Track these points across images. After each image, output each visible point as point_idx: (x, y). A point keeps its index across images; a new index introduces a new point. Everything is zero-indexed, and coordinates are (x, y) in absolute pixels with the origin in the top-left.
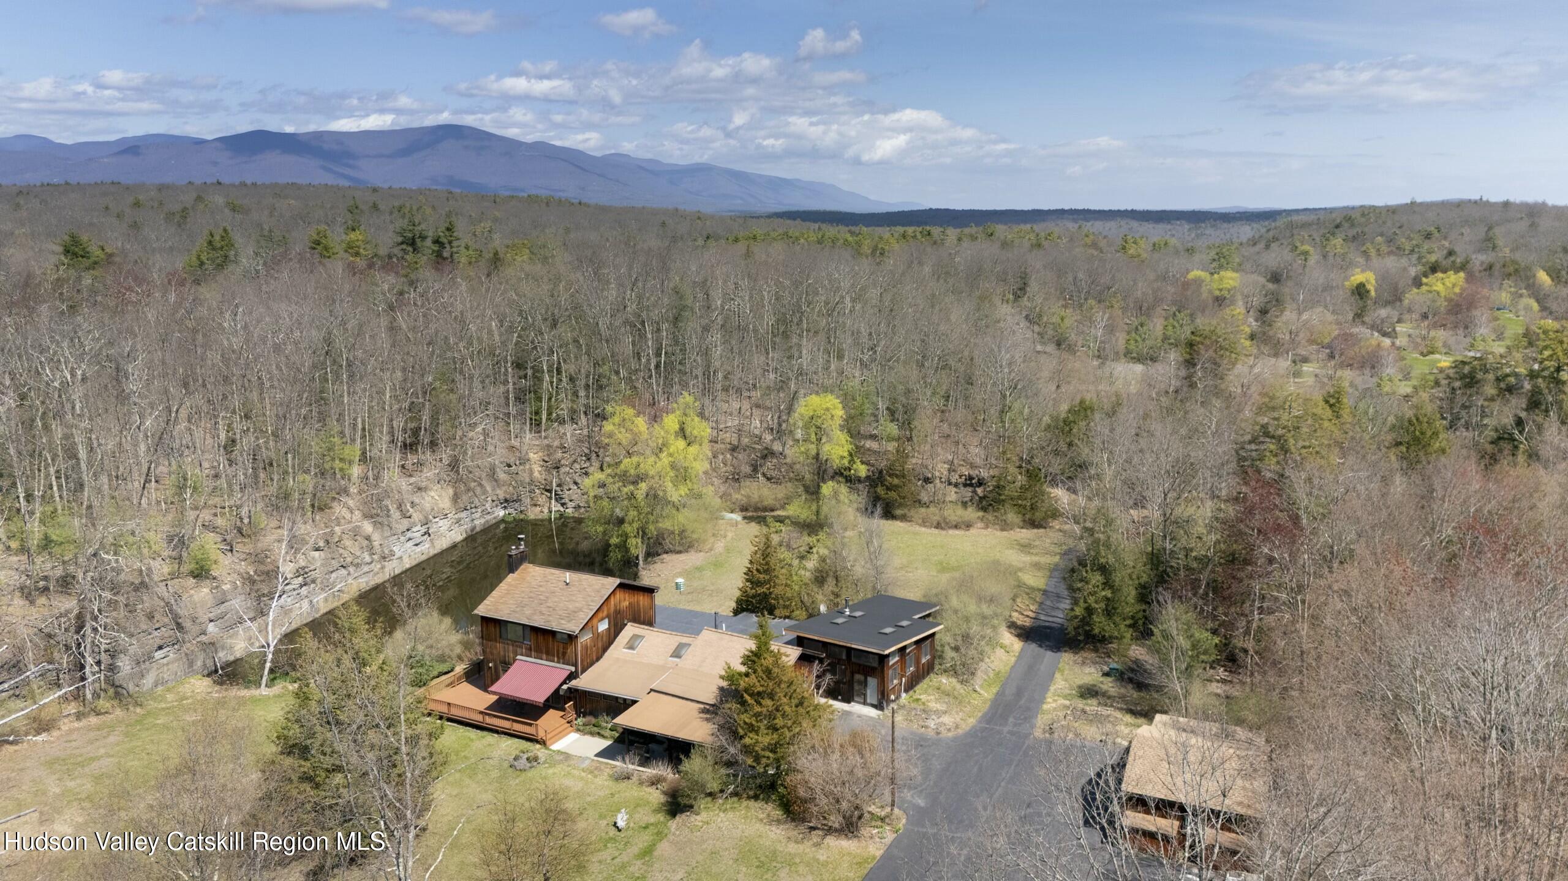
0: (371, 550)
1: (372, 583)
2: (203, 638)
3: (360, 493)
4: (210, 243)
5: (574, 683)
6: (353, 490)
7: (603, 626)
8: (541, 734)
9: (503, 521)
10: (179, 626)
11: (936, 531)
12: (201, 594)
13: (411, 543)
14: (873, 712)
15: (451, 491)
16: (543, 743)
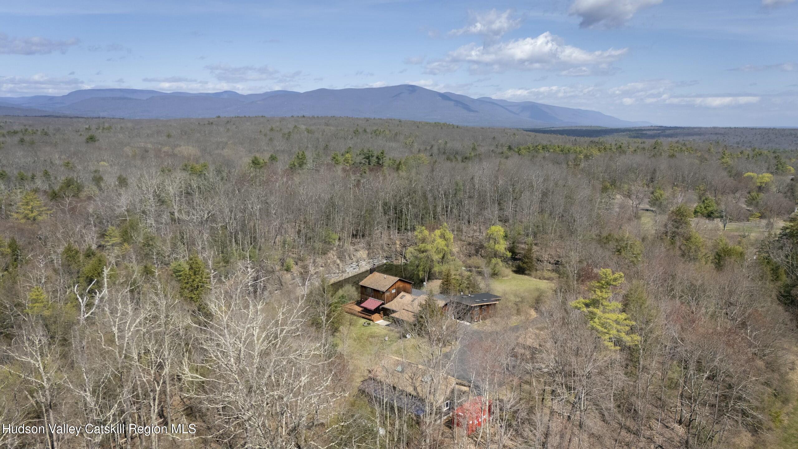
0: (339, 268)
1: (339, 280)
2: (288, 289)
3: (337, 250)
4: (298, 156)
5: (383, 306)
6: (335, 249)
7: (394, 291)
8: (372, 319)
9: (385, 264)
10: (282, 285)
11: (538, 280)
12: (289, 276)
13: (352, 268)
14: (468, 324)
15: (367, 252)
16: (372, 321)
